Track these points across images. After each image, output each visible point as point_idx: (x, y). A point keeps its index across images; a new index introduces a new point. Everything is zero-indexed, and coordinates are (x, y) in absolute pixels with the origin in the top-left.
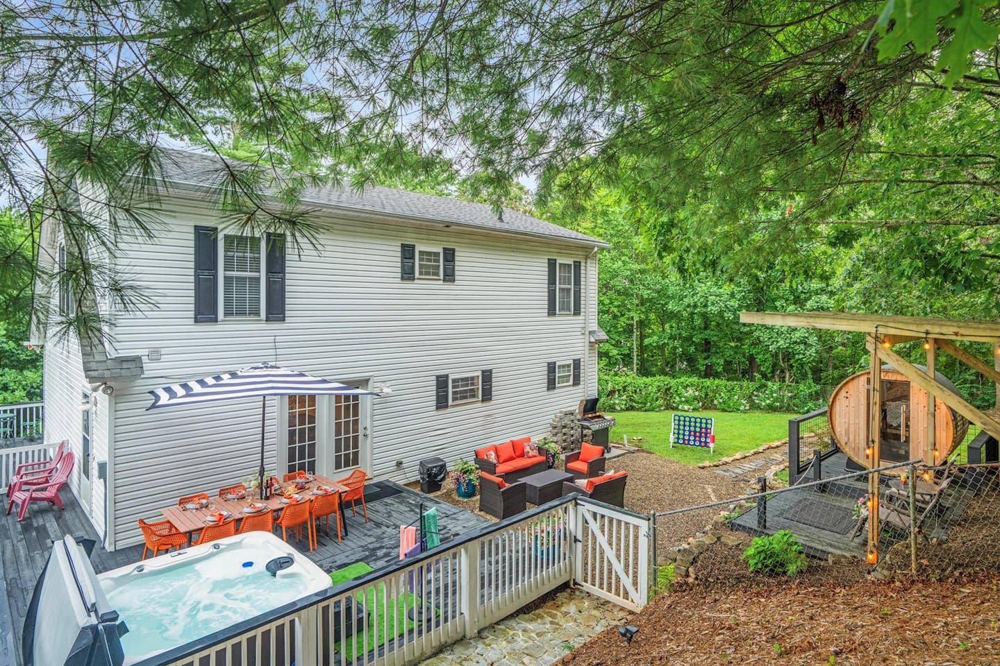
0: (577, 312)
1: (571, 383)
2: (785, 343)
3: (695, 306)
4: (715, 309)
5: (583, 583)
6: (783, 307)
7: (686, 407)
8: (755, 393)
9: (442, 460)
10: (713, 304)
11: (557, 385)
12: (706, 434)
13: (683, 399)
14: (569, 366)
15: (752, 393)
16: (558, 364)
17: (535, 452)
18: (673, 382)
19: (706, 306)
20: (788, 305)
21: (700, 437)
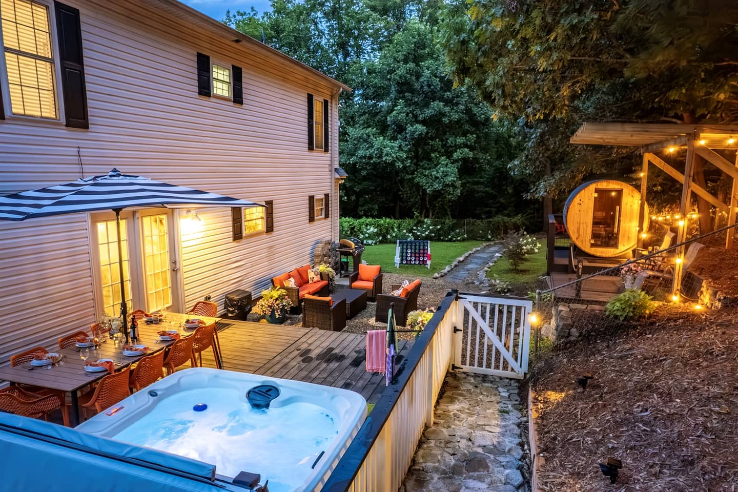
0: (326, 150)
1: (323, 216)
2: (439, 186)
3: (371, 157)
4: (389, 159)
5: (462, 366)
6: (437, 157)
7: (370, 242)
8: (414, 228)
9: (247, 292)
10: (387, 155)
11: (315, 218)
12: (424, 253)
13: (367, 235)
14: (322, 199)
15: (412, 228)
16: (316, 198)
17: (317, 278)
18: (356, 222)
19: (380, 157)
20: (440, 156)
21: (419, 257)
